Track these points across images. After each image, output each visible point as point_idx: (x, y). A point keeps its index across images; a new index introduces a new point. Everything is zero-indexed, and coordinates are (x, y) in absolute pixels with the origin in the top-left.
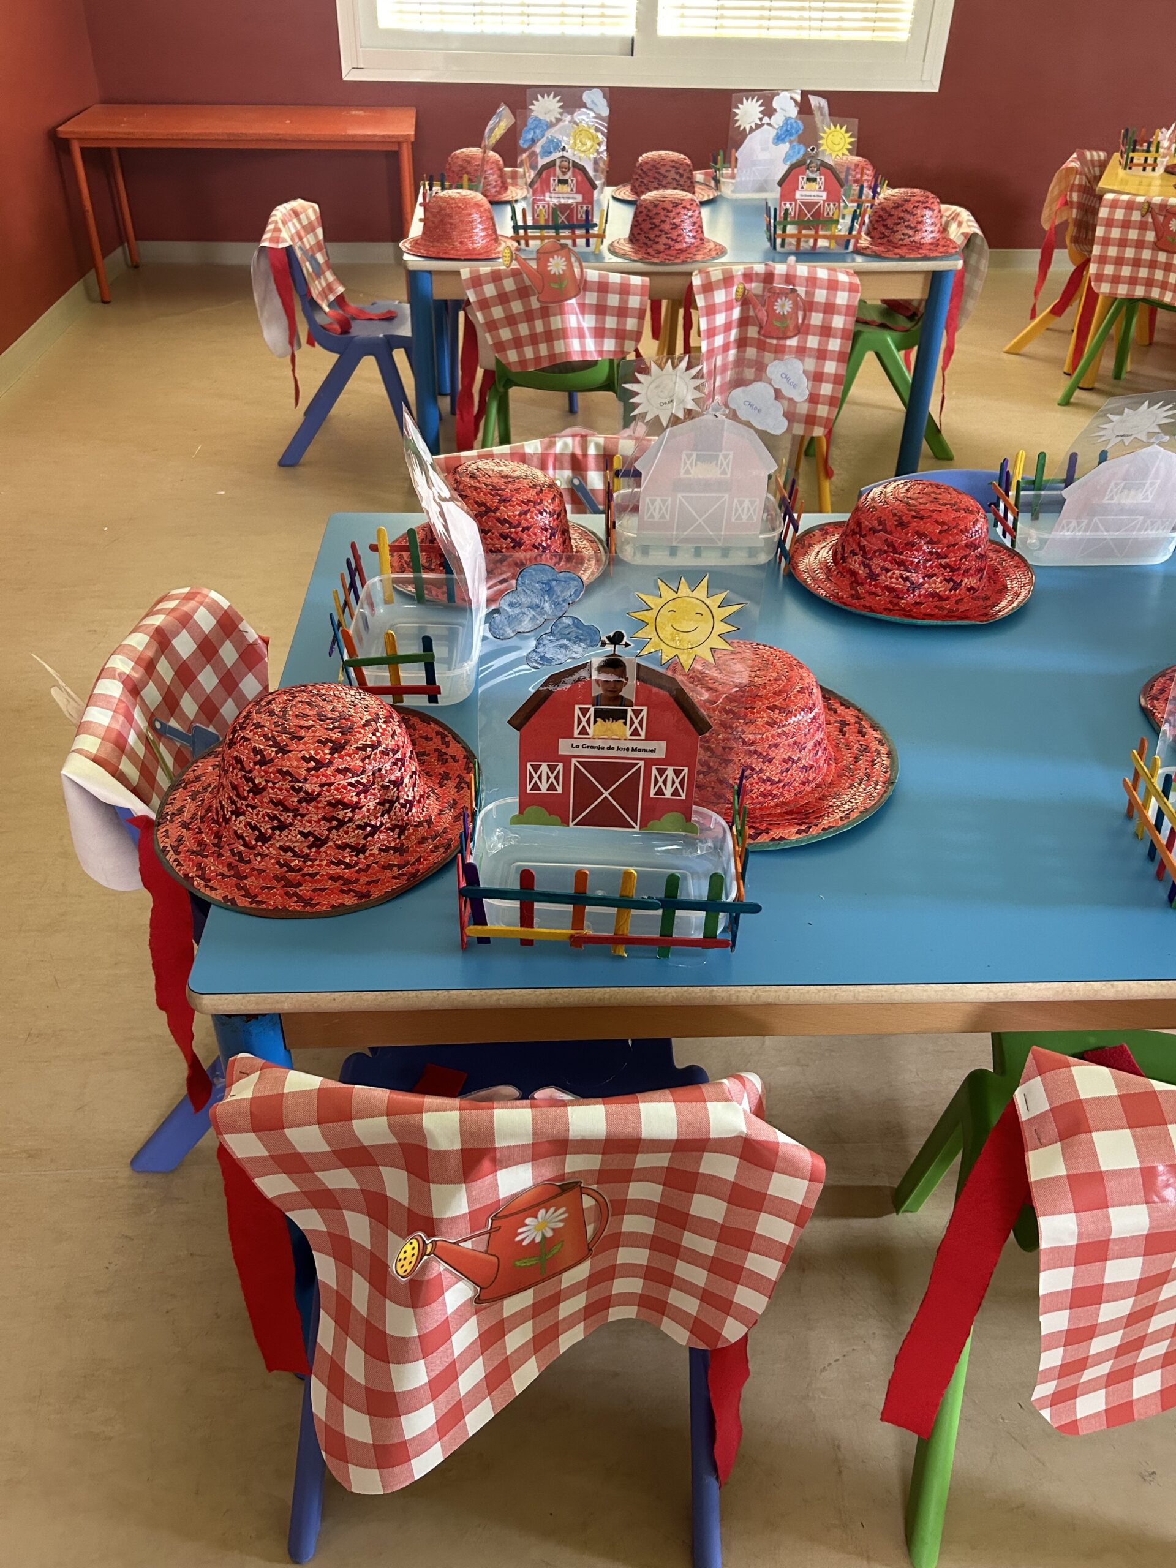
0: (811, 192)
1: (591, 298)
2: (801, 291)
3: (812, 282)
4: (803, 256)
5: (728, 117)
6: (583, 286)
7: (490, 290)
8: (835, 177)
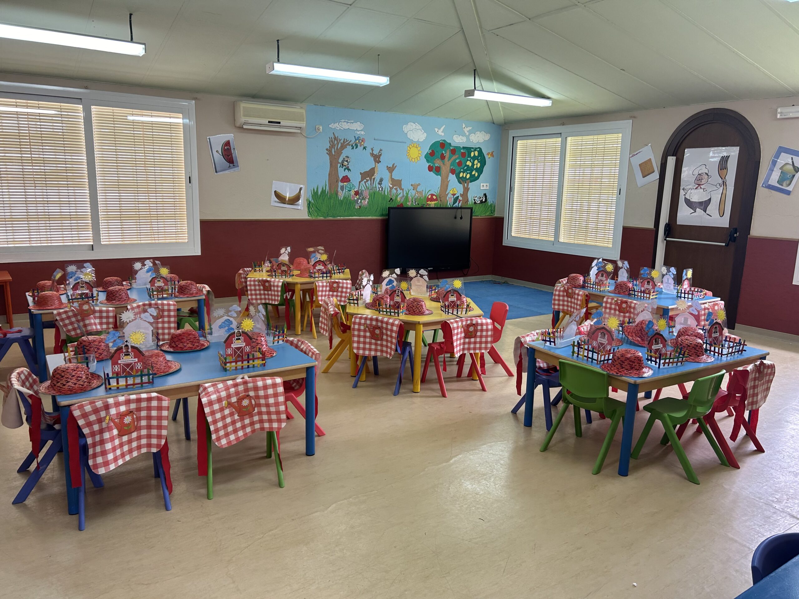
0: (160, 284)
1: (97, 315)
2: (160, 307)
3: (163, 305)
4: (159, 299)
5: (132, 268)
6: (94, 312)
7: (64, 316)
8: (165, 280)
